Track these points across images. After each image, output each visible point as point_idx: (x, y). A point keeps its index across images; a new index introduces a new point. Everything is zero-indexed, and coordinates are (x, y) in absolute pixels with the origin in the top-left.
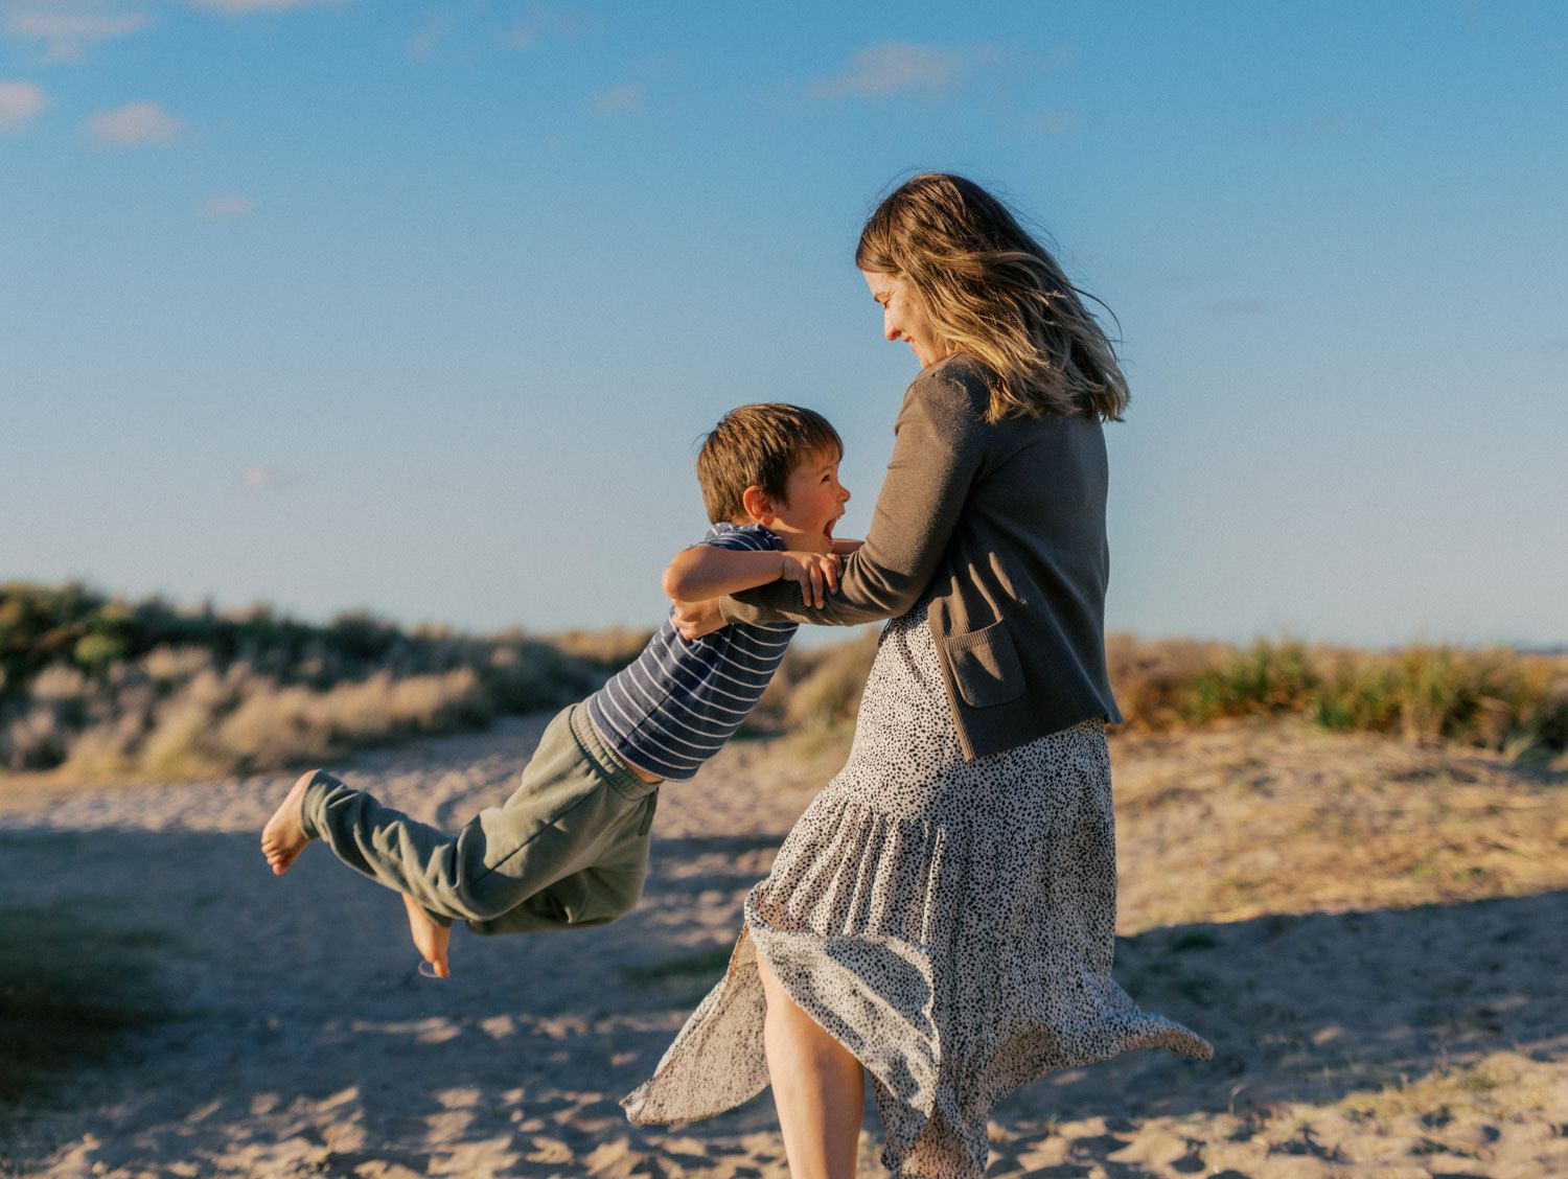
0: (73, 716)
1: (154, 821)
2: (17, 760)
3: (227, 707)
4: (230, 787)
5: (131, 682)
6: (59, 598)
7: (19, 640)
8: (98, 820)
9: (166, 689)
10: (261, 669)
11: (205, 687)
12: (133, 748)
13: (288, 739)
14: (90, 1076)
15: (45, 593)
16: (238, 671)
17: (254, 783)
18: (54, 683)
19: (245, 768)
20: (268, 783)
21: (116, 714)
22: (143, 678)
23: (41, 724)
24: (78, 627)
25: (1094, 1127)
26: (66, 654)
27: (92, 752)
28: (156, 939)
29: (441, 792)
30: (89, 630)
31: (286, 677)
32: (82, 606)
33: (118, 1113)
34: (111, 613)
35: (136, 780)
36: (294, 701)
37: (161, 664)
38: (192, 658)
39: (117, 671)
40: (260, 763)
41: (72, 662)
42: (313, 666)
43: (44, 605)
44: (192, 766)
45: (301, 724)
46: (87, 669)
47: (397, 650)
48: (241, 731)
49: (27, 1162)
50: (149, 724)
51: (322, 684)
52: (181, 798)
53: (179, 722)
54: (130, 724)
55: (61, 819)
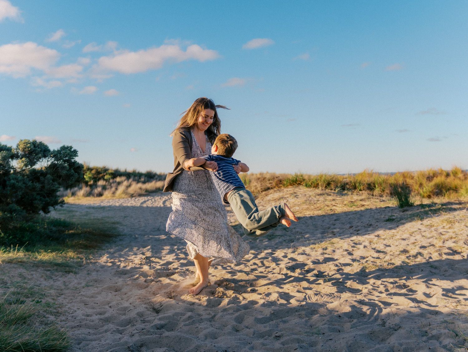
0: (104, 188)
1: (117, 204)
2: (95, 195)
3: (129, 186)
4: (130, 199)
5: (113, 182)
6: (102, 169)
7: (95, 176)
8: (108, 204)
9: (119, 183)
10: (134, 180)
11: (125, 183)
12: (114, 193)
13: (139, 191)
14: (107, 245)
15: (100, 168)
16: (130, 180)
17: (134, 198)
18: (101, 183)
19: (132, 196)
20: (136, 199)
21: (111, 187)
22: (116, 182)
23: (99, 189)
24: (105, 174)
25: (270, 251)
26: (103, 178)
27: (107, 194)
28: (118, 223)
29: (164, 199)
30: (106, 174)
31: (138, 182)
32: (105, 170)
33: (112, 250)
34: (110, 171)
35: (114, 198)
36: (140, 185)
37: (118, 179)
38: (123, 178)
39: (111, 181)
40: (135, 195)
41: (104, 179)
42: (142, 179)
43: (99, 170)
44: (123, 196)
45: (141, 189)
46: (106, 180)
47: (156, 177)
48: (131, 190)
49: (97, 258)
50: (117, 189)
51: (144, 182)
52: (122, 201)
53: (121, 188)
54: (113, 189)
55: (102, 204)
